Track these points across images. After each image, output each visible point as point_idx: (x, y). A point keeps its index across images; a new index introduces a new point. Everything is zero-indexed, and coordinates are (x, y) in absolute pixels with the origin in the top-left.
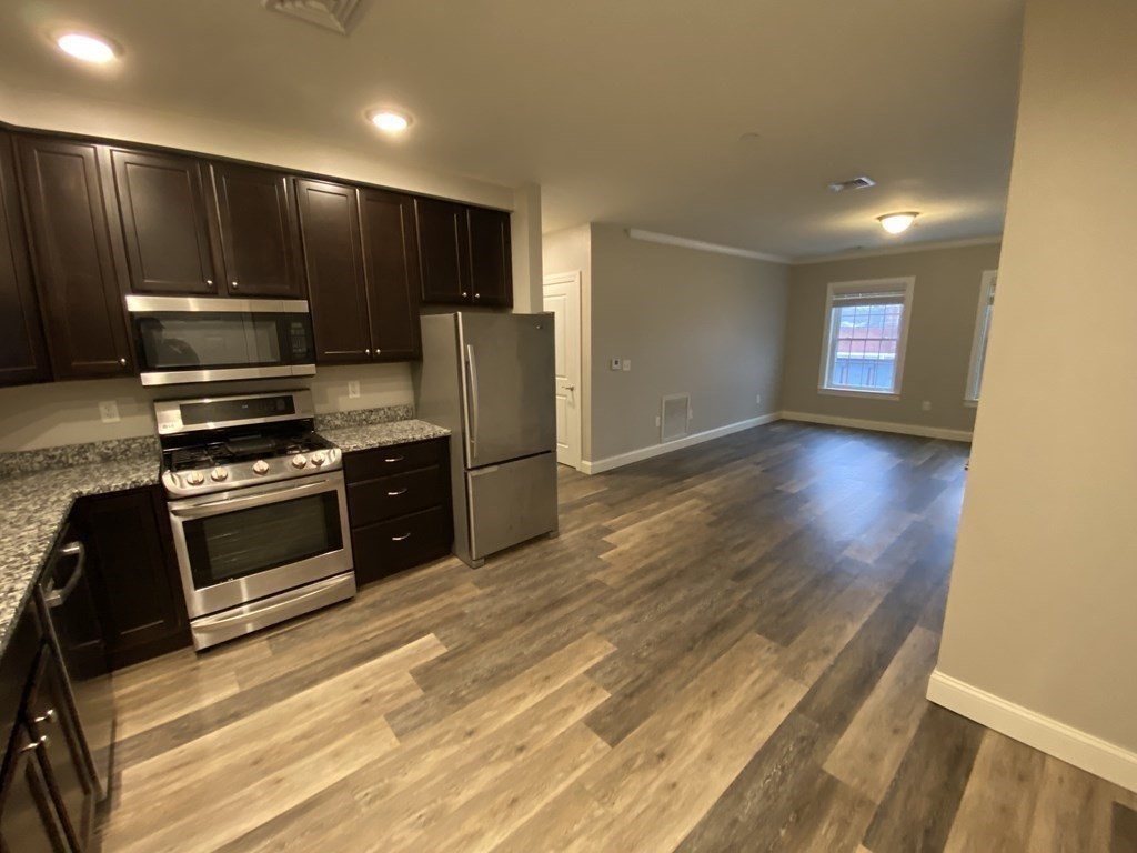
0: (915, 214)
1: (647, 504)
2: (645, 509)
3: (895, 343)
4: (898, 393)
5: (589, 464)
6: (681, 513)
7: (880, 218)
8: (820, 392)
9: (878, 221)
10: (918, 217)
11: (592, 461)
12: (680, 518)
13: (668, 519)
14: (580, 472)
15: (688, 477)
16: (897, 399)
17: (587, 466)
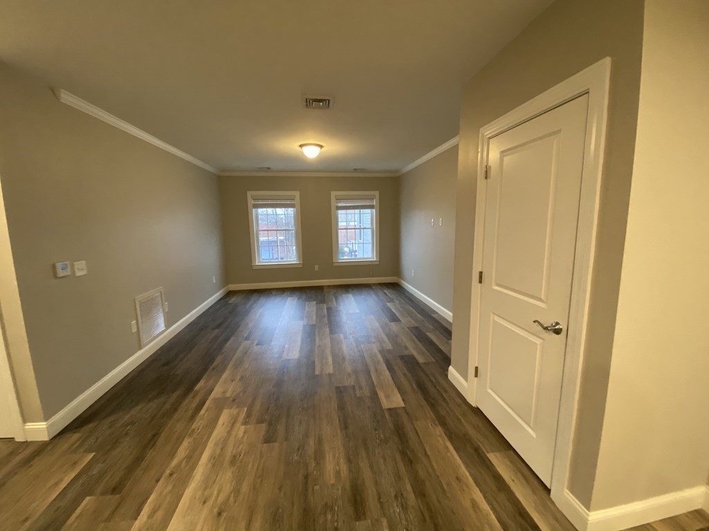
0: (321, 147)
1: (172, 454)
2: (174, 463)
3: (294, 232)
4: (302, 262)
5: (42, 425)
6: (223, 444)
7: (301, 146)
8: (254, 268)
9: (299, 148)
10: (323, 149)
11: (46, 419)
12: (229, 452)
13: (216, 462)
14: (26, 444)
15: (197, 380)
16: (301, 266)
17: (39, 430)
